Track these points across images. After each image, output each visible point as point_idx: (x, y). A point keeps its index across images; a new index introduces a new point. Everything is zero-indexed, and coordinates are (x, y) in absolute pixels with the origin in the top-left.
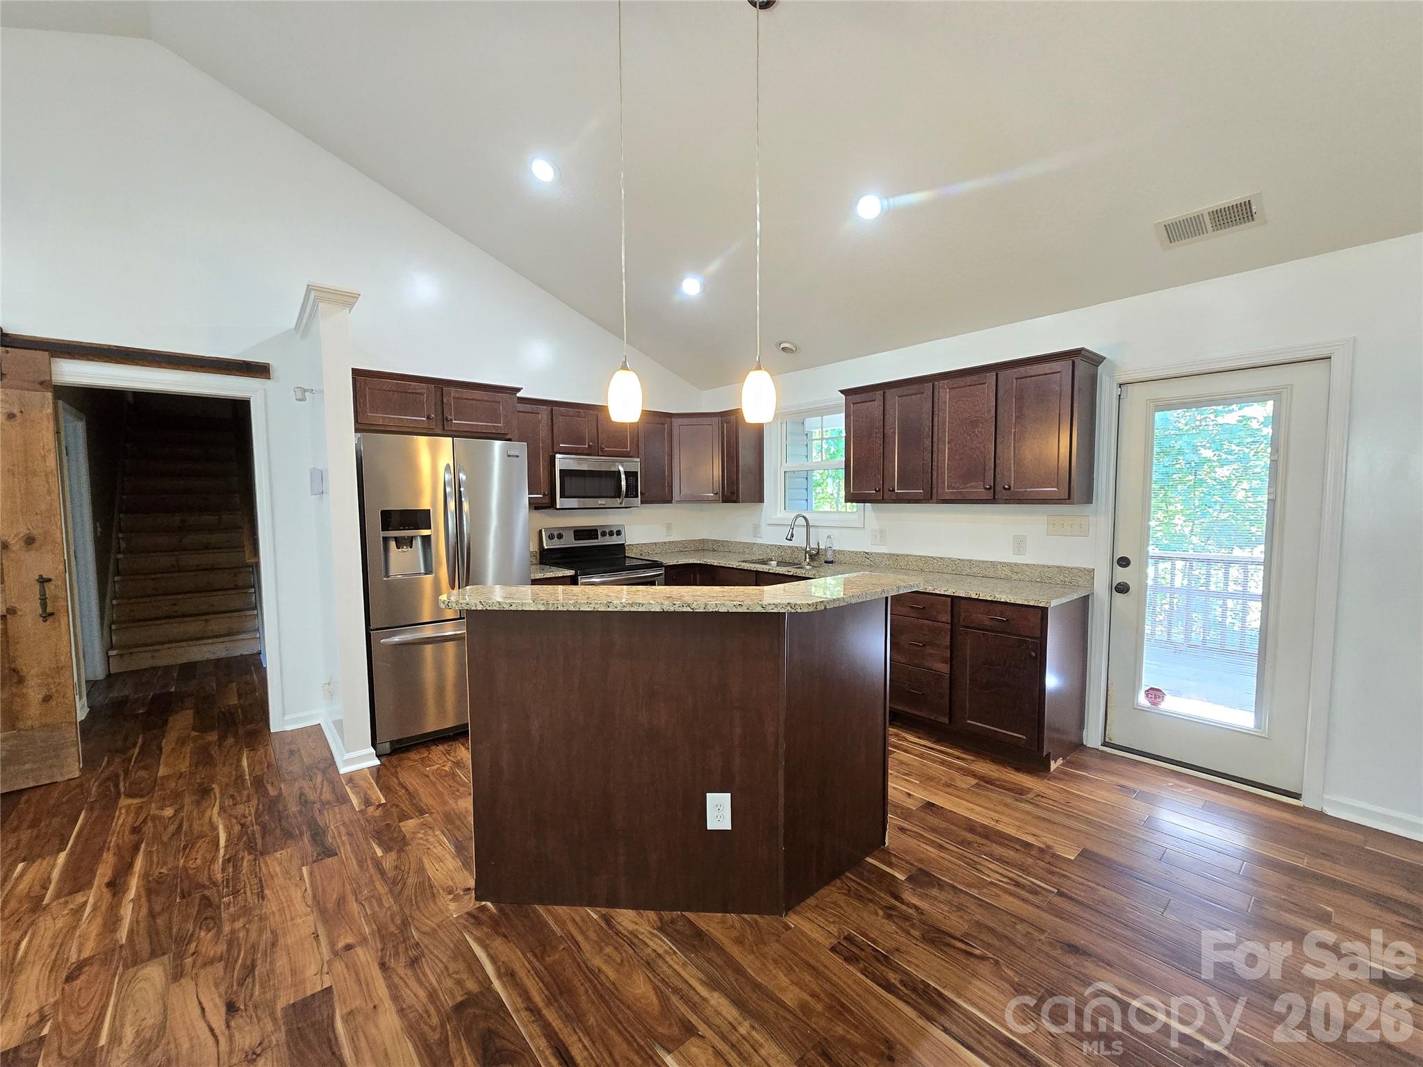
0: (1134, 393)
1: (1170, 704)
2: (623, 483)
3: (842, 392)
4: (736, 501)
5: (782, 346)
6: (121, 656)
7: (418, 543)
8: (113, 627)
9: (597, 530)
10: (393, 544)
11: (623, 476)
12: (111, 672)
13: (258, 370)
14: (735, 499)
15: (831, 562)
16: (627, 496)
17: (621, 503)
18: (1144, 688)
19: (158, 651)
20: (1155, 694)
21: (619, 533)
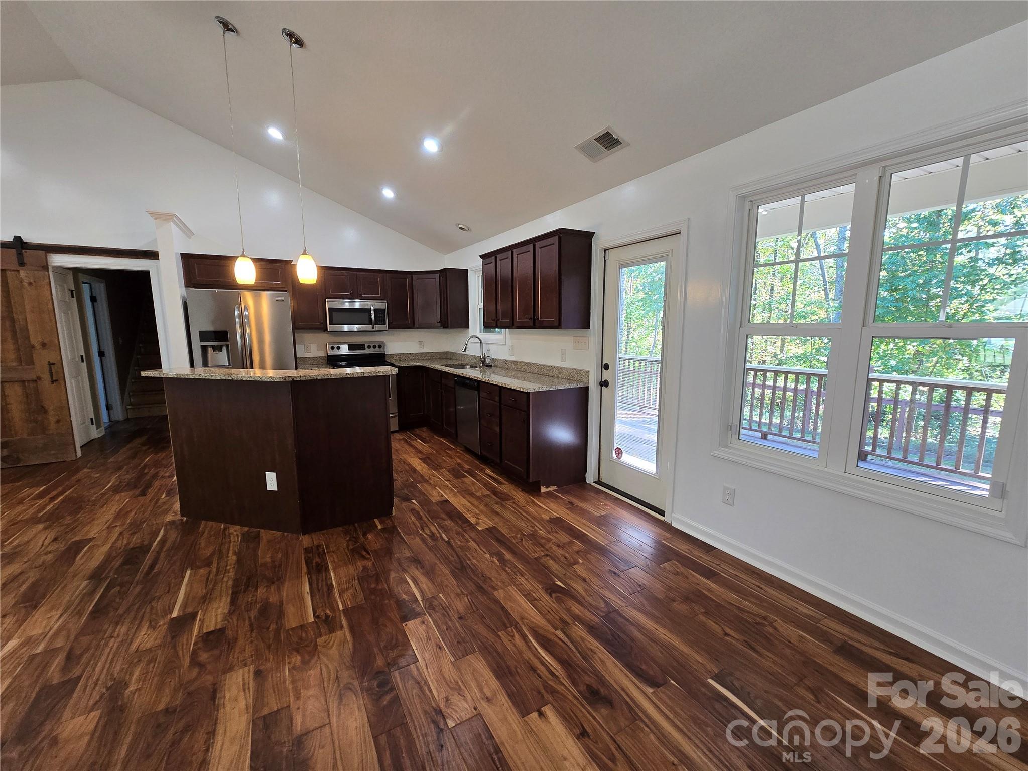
0: (611, 255)
1: (626, 458)
2: (373, 317)
3: (481, 256)
4: (447, 327)
5: (460, 226)
6: (133, 409)
7: (224, 349)
8: (131, 394)
9: (364, 345)
10: (210, 350)
11: (373, 312)
12: (129, 417)
13: (153, 255)
14: (446, 326)
15: (490, 366)
16: (377, 323)
17: (373, 328)
18: (615, 448)
19: (150, 407)
20: (619, 451)
21: (380, 347)
